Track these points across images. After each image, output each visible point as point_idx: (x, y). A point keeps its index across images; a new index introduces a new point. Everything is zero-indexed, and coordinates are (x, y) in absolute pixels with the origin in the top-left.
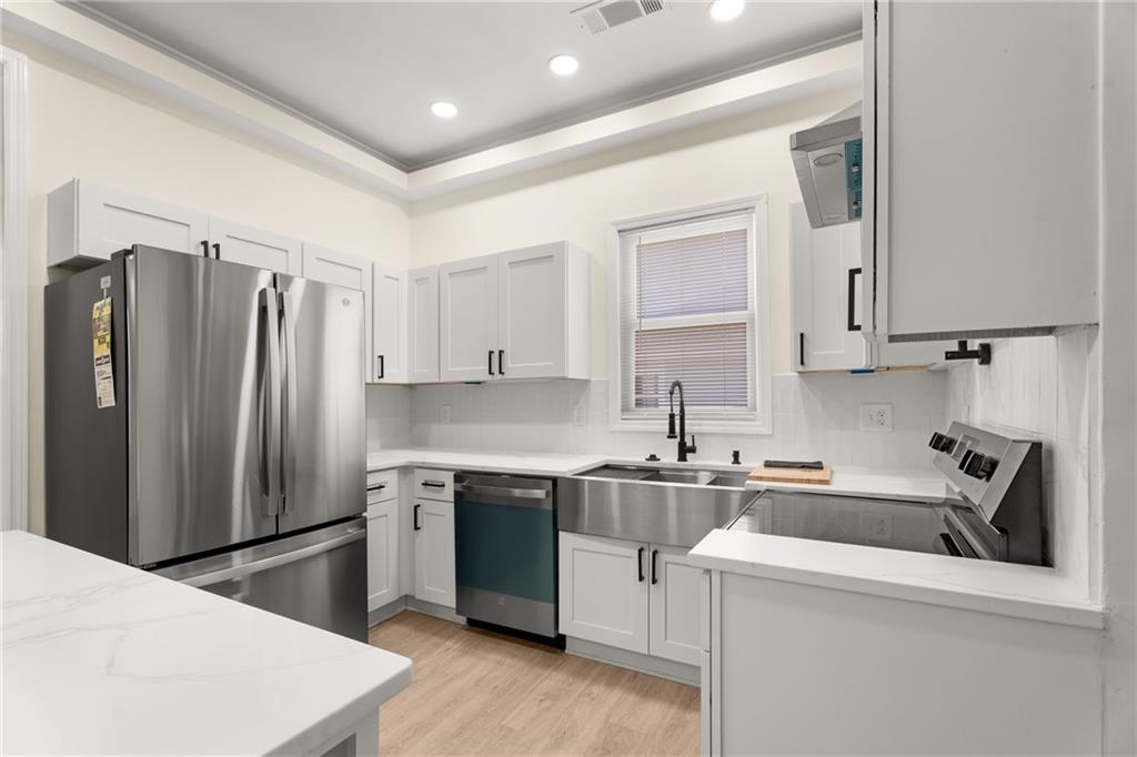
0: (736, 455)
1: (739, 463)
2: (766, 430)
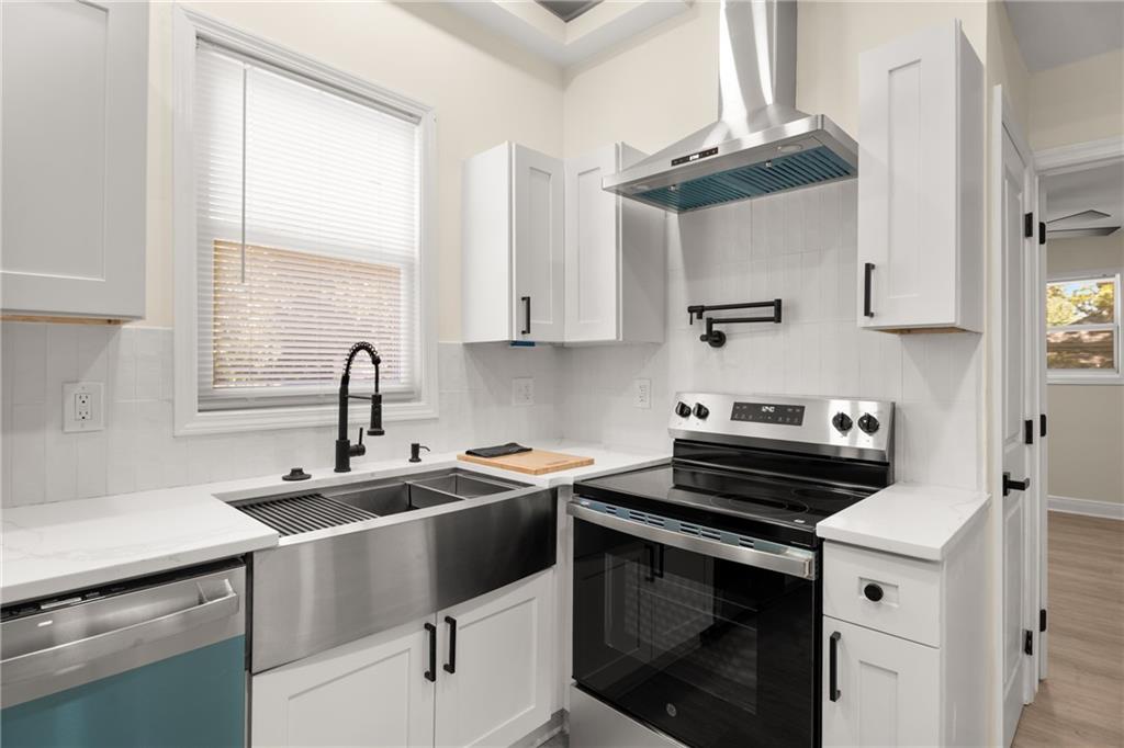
0: (415, 449)
1: (419, 460)
2: (431, 413)
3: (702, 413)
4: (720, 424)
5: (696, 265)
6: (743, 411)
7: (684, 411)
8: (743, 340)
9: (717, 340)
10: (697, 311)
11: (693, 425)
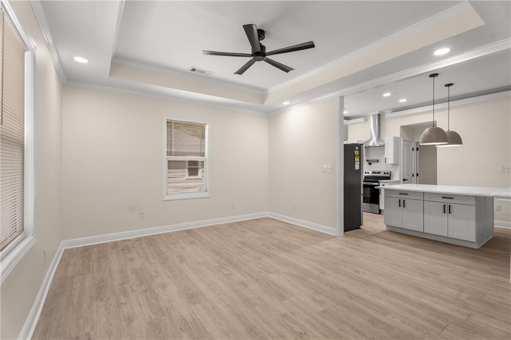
3: (368, 173)
4: (370, 174)
5: (367, 155)
6: (373, 173)
7: (366, 173)
8: (374, 164)
9: (370, 164)
10: (368, 161)
11: (367, 174)
